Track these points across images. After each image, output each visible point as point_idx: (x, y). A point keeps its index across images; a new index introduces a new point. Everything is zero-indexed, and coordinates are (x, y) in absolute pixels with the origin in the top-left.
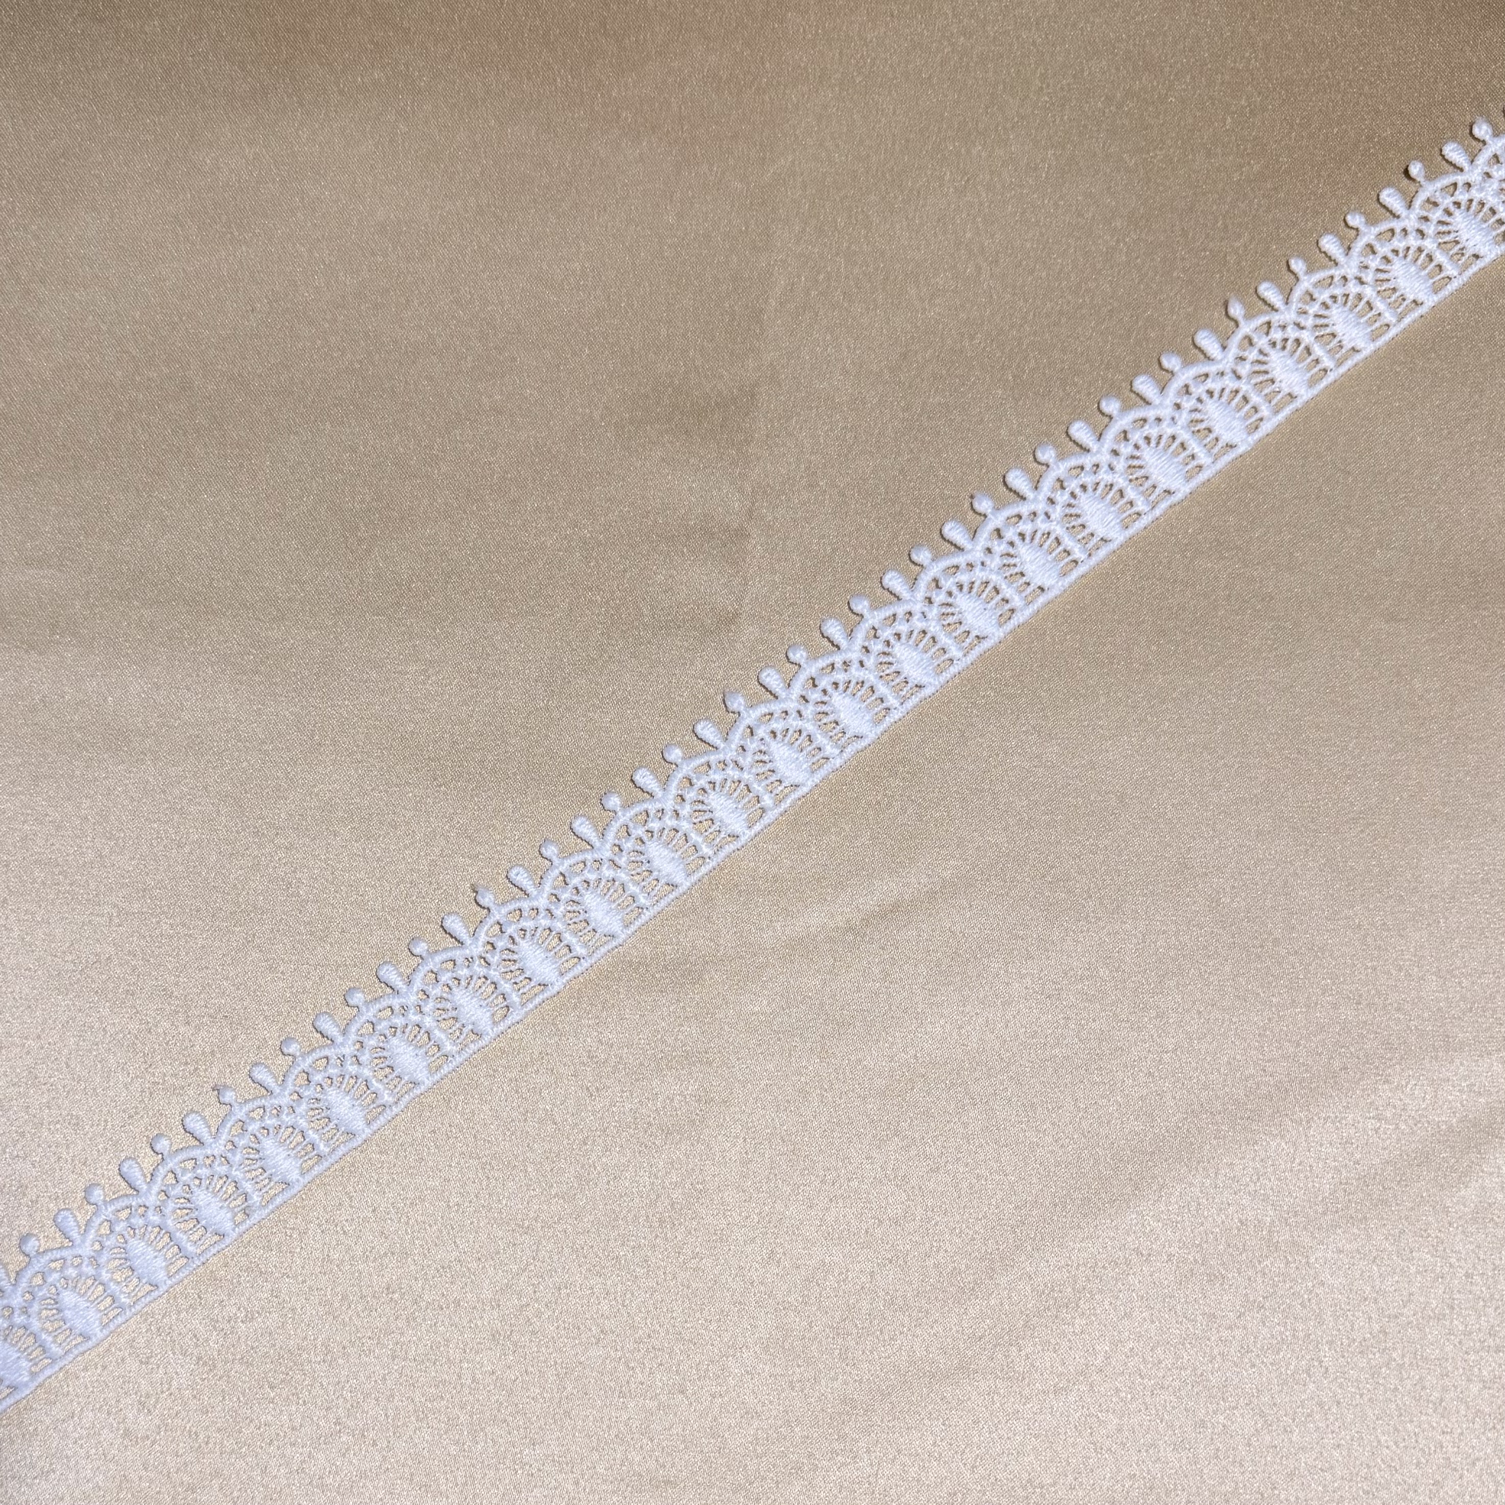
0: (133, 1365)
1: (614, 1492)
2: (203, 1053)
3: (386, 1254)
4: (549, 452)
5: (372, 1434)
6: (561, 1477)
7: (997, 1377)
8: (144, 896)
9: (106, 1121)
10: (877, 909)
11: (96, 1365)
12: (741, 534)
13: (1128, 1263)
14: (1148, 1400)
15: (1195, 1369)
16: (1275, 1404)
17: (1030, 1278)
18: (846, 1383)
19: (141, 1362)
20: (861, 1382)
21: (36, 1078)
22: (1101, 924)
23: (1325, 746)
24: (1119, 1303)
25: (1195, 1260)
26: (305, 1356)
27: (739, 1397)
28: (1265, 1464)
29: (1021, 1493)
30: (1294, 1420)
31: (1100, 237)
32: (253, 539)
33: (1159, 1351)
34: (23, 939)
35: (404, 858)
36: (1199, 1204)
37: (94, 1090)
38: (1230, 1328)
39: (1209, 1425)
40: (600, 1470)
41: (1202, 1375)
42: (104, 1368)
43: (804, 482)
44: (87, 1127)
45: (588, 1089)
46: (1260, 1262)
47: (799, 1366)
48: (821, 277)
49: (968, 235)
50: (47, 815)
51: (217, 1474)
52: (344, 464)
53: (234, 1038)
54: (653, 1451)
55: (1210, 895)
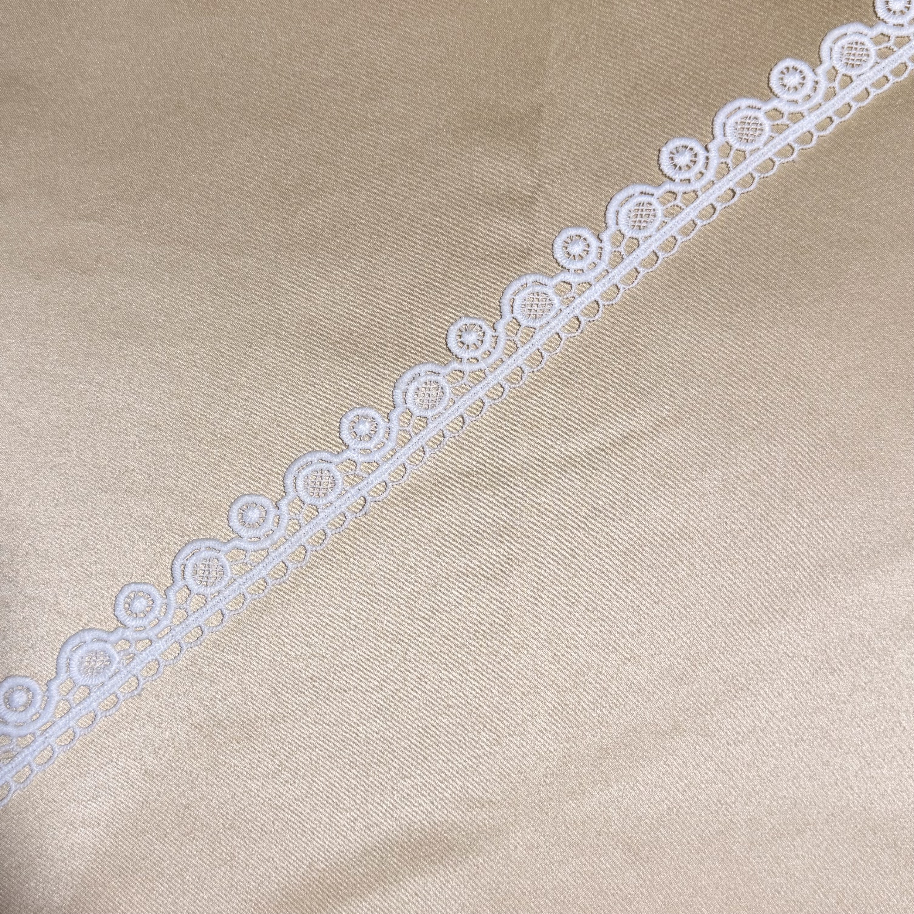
0: (149, 728)
1: (456, 808)
2: (194, 529)
3: (310, 657)
4: (411, 148)
5: (302, 772)
6: (422, 800)
7: (698, 734)
8: (155, 430)
9: (132, 573)
10: (619, 437)
11: (127, 728)
12: (533, 200)
13: (780, 662)
14: (793, 749)
15: (822, 729)
16: (872, 751)
17: (719, 671)
18: (602, 738)
19: (155, 726)
20: (612, 737)
21: (87, 545)
22: (761, 446)
23: (900, 334)
24: (774, 687)
25: (822, 660)
26: (259, 722)
27: (534, 747)
28: (867, 789)
29: (713, 807)
30: (884, 760)
31: (756, 14)
32: (224, 203)
33: (800, 718)
34: (79, 457)
35: (320, 406)
36: (824, 624)
37: (125, 553)
38: (845, 702)
39: (831, 764)
40: (447, 794)
41: (827, 732)
42: (132, 730)
43: (572, 167)
44: (120, 577)
45: (437, 551)
46: (862, 661)
47: (572, 727)
48: (582, 37)
49: (674, 12)
50: (94, 378)
51: (204, 798)
52: (281, 156)
53: (213, 520)
54: (481, 782)
55: (829, 428)
